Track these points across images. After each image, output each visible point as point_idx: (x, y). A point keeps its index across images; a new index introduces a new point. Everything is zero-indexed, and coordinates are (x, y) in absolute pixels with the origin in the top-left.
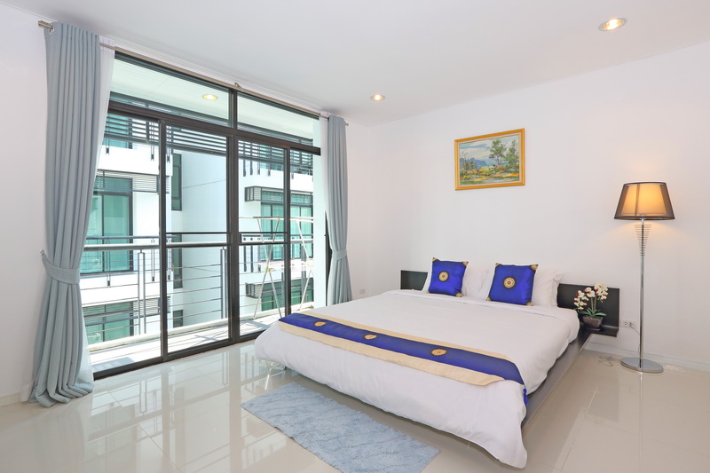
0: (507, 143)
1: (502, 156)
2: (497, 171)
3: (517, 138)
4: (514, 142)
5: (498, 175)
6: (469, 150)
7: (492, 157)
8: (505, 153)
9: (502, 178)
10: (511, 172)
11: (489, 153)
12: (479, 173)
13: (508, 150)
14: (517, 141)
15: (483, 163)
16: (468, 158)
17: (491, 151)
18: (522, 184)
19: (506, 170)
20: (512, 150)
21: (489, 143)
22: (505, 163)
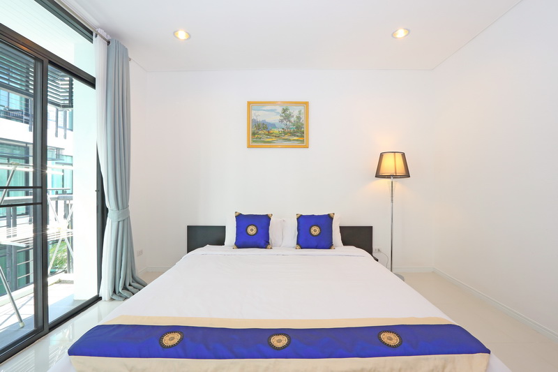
0: (295, 111)
1: (290, 121)
2: (285, 134)
3: (302, 108)
4: (300, 112)
5: (286, 137)
6: (260, 113)
7: (281, 121)
8: (292, 120)
9: (290, 140)
10: (298, 136)
11: (279, 118)
12: (269, 134)
13: (295, 117)
14: (303, 111)
15: (274, 126)
16: (260, 119)
17: (281, 116)
18: (307, 147)
19: (293, 134)
20: (299, 118)
21: (280, 110)
22: (293, 128)
